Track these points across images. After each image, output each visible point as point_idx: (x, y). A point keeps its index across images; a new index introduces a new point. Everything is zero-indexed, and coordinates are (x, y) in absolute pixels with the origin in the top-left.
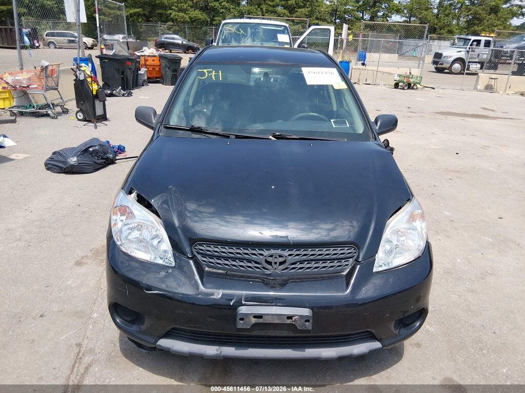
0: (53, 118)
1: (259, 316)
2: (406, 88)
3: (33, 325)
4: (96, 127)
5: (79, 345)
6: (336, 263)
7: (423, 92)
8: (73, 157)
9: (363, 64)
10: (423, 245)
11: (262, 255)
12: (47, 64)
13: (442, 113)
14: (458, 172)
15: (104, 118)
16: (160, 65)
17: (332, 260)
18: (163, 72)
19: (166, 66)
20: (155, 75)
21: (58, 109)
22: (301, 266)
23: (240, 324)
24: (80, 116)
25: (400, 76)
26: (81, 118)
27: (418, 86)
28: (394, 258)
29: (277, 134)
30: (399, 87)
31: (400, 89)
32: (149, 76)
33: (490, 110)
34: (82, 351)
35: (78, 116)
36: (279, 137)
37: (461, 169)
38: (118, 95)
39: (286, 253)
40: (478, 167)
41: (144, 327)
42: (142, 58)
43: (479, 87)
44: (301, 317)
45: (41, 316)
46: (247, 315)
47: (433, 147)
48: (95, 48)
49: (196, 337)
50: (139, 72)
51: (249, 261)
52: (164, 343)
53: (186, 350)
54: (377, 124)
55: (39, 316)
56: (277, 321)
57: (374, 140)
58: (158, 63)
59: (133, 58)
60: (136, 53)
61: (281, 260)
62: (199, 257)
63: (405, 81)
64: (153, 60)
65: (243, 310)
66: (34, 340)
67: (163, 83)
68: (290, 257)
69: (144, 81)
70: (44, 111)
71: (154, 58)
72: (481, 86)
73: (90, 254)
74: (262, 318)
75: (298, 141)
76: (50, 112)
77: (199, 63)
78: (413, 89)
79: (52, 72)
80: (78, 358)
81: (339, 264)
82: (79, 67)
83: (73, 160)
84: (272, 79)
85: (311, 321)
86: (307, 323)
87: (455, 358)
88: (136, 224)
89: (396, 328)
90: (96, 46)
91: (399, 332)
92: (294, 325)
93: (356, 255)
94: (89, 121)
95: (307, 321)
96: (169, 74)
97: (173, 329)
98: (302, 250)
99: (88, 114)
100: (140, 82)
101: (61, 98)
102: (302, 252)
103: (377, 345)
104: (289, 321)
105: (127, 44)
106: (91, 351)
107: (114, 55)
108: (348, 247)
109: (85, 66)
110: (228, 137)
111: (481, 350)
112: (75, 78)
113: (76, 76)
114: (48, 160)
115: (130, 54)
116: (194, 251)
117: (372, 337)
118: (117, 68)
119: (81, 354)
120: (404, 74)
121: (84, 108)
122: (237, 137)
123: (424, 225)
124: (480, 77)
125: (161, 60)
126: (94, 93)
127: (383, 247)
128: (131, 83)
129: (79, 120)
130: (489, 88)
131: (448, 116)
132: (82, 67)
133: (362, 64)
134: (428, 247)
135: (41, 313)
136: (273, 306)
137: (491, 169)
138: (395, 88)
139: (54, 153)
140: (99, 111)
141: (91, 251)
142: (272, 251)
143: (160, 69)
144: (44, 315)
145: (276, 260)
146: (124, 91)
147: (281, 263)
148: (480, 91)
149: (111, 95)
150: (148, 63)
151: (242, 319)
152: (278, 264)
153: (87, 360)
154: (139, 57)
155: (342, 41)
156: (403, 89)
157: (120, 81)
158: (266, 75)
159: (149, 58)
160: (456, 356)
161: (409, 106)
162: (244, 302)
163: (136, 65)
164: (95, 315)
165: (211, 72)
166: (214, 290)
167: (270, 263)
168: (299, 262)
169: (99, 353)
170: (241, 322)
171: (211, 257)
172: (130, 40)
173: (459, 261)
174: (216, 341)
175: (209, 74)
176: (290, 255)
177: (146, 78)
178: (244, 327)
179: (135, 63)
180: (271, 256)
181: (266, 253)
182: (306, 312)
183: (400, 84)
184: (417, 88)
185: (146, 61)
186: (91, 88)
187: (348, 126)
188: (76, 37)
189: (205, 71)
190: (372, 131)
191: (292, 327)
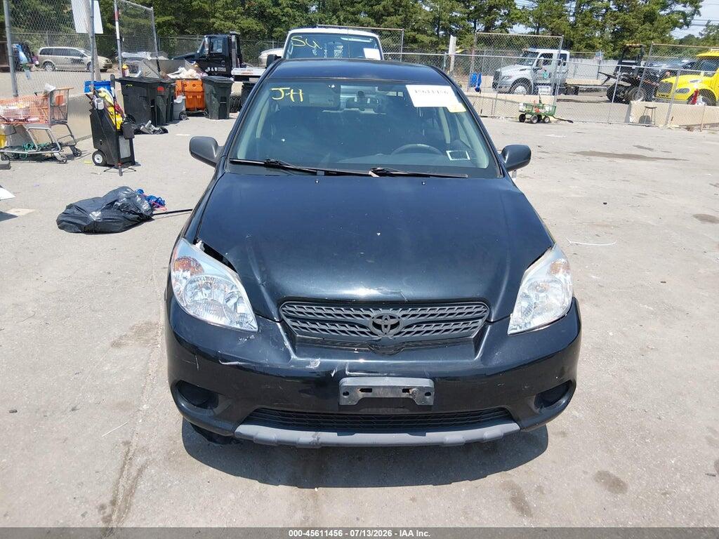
0: (60, 162)
1: (368, 390)
2: (535, 121)
3: (63, 421)
4: (121, 174)
5: (127, 443)
6: (461, 325)
7: (559, 126)
8: (96, 211)
9: (478, 90)
10: (568, 302)
11: (368, 316)
12: (52, 88)
13: (584, 153)
14: (606, 226)
15: (130, 161)
16: (203, 92)
17: (456, 321)
18: (208, 101)
19: (211, 92)
20: (196, 105)
21: (68, 151)
22: (418, 329)
23: (344, 400)
24: (99, 158)
25: (526, 105)
26: (100, 161)
27: (551, 118)
28: (533, 317)
29: (379, 168)
30: (526, 120)
31: (528, 122)
32: (188, 107)
33: (646, 149)
34: (132, 450)
35: (96, 159)
36: (382, 174)
37: (610, 222)
38: (147, 132)
39: (399, 313)
40: (633, 221)
41: (218, 410)
42: (179, 83)
43: (631, 120)
44: (421, 389)
45: (73, 410)
46: (352, 388)
47: (573, 195)
48: (109, 70)
49: (286, 420)
50: (175, 101)
51: (352, 324)
52: (245, 429)
53: (274, 438)
54: (505, 158)
55: (69, 409)
56: (391, 395)
57: (502, 176)
58: (200, 89)
59: (167, 81)
60: (169, 75)
61: (393, 322)
62: (288, 321)
63: (534, 112)
64: (194, 85)
65: (347, 382)
66: (66, 440)
67: (207, 116)
68: (404, 319)
69: (182, 113)
70: (48, 153)
71: (194, 82)
72: (634, 118)
73: (130, 333)
74: (371, 392)
75: (405, 178)
76: (56, 154)
77: (272, 80)
78: (544, 122)
79: (59, 99)
80: (128, 459)
81: (465, 326)
82: (96, 93)
83: (96, 215)
84: (369, 99)
85: (433, 393)
86: (428, 397)
87: (611, 449)
88: (204, 282)
89: (537, 405)
90: (110, 67)
91: (540, 412)
92: (412, 399)
93: (487, 315)
94: (111, 166)
95: (428, 394)
96: (216, 103)
97: (256, 411)
98: (419, 309)
99: (109, 155)
100: (176, 114)
101: (72, 136)
102: (419, 311)
103: (513, 427)
104: (405, 395)
105: (158, 63)
106: (144, 450)
107: (141, 77)
108: (475, 304)
109: (104, 91)
110: (315, 174)
111: (643, 438)
112: (91, 108)
113: (93, 105)
114: (60, 216)
115: (162, 76)
116: (282, 313)
117: (508, 417)
118: (145, 95)
119: (130, 454)
120: (532, 103)
121: (103, 148)
122: (327, 173)
123: (568, 277)
124: (633, 105)
125: (205, 85)
126: (118, 128)
127: (520, 304)
128: (164, 116)
129: (97, 164)
130: (645, 121)
131: (592, 157)
132: (100, 92)
133: (476, 90)
134: (574, 304)
135: (73, 406)
136: (385, 376)
137: (649, 222)
138: (521, 121)
139: (69, 207)
140: (125, 153)
141: (132, 329)
142: (382, 311)
143: (203, 96)
144: (77, 408)
145: (387, 323)
146: (156, 127)
147: (393, 327)
148: (633, 124)
149: (138, 132)
150: (186, 89)
151: (346, 394)
152: (389, 327)
153: (139, 460)
154: (174, 80)
155: (449, 58)
156: (531, 122)
157: (149, 114)
158: (361, 94)
159: (188, 82)
160: (611, 446)
161: (539, 145)
162: (347, 373)
163: (170, 91)
164: (145, 407)
165: (289, 91)
166: (311, 359)
167: (378, 327)
168: (415, 324)
169: (155, 452)
170: (345, 397)
171: (304, 320)
172: (162, 58)
173: (611, 334)
174: (310, 426)
175: (287, 94)
176: (404, 316)
177: (184, 109)
178: (350, 403)
179: (170, 88)
180: (380, 317)
181: (374, 313)
182: (426, 383)
183: (528, 116)
184: (550, 122)
185: (184, 85)
186: (114, 121)
187: (469, 158)
188: (83, 56)
189: (281, 89)
190: (500, 166)
191: (409, 402)
